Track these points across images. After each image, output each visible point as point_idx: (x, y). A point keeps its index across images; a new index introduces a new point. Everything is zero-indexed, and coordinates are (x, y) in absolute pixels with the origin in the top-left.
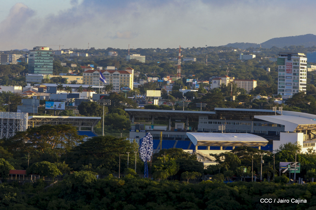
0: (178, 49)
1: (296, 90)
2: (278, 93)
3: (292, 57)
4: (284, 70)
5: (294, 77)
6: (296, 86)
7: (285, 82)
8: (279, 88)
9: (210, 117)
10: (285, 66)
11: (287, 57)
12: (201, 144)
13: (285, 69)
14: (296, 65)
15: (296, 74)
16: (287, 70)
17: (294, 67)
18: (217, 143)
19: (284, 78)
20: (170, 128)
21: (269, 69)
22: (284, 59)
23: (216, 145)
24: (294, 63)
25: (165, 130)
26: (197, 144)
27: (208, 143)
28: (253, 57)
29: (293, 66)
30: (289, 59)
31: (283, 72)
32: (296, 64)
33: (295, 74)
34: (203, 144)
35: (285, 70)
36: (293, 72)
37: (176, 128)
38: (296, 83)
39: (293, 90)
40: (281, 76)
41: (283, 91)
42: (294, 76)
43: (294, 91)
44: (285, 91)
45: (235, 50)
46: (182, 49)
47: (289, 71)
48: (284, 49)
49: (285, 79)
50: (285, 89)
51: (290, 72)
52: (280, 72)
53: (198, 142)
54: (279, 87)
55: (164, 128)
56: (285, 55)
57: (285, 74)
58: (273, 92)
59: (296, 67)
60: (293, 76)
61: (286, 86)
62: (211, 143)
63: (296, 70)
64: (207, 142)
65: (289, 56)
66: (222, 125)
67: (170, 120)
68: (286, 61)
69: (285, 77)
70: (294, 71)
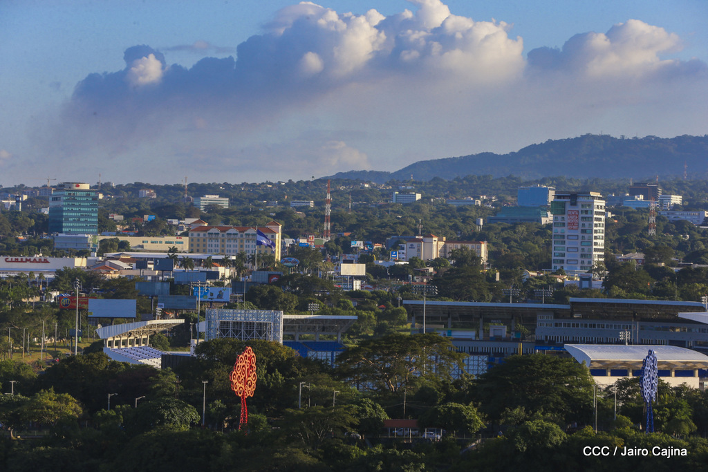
0: (263, 183)
1: (586, 261)
2: (553, 265)
3: (578, 200)
4: (564, 224)
5: (583, 237)
6: (586, 253)
7: (566, 246)
8: (553, 258)
9: (557, 314)
10: (565, 216)
11: (569, 200)
12: (597, 365)
13: (566, 222)
14: (587, 215)
15: (587, 231)
16: (569, 224)
17: (582, 218)
18: (624, 363)
19: (564, 238)
20: (481, 334)
21: (482, 220)
22: (564, 203)
23: (620, 367)
24: (582, 211)
25: (474, 338)
26: (591, 365)
27: (608, 365)
28: (417, 199)
29: (581, 216)
30: (574, 204)
31: (563, 228)
32: (586, 212)
33: (584, 231)
34: (600, 365)
35: (566, 225)
36: (580, 228)
37: (491, 335)
38: (586, 248)
39: (580, 260)
40: (558, 235)
41: (562, 261)
42: (583, 235)
43: (583, 262)
44: (565, 261)
45: (367, 186)
46: (270, 183)
47: (572, 225)
48: (456, 182)
49: (566, 240)
50: (565, 258)
51: (574, 227)
52: (556, 228)
53: (592, 361)
54: (555, 256)
55: (471, 334)
56: (564, 197)
57: (566, 231)
58: (534, 264)
59: (585, 218)
60: (581, 235)
61: (567, 253)
62: (614, 363)
63: (587, 224)
64: (608, 363)
65: (574, 197)
66: (625, 331)
67: (481, 320)
68: (568, 207)
69: (566, 237)
70: (583, 225)
